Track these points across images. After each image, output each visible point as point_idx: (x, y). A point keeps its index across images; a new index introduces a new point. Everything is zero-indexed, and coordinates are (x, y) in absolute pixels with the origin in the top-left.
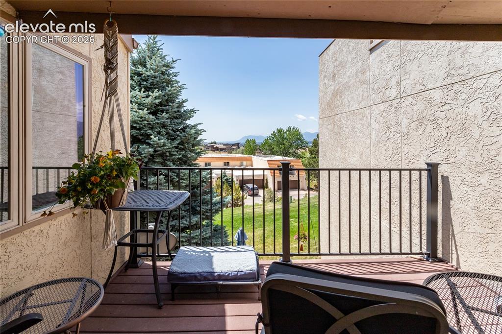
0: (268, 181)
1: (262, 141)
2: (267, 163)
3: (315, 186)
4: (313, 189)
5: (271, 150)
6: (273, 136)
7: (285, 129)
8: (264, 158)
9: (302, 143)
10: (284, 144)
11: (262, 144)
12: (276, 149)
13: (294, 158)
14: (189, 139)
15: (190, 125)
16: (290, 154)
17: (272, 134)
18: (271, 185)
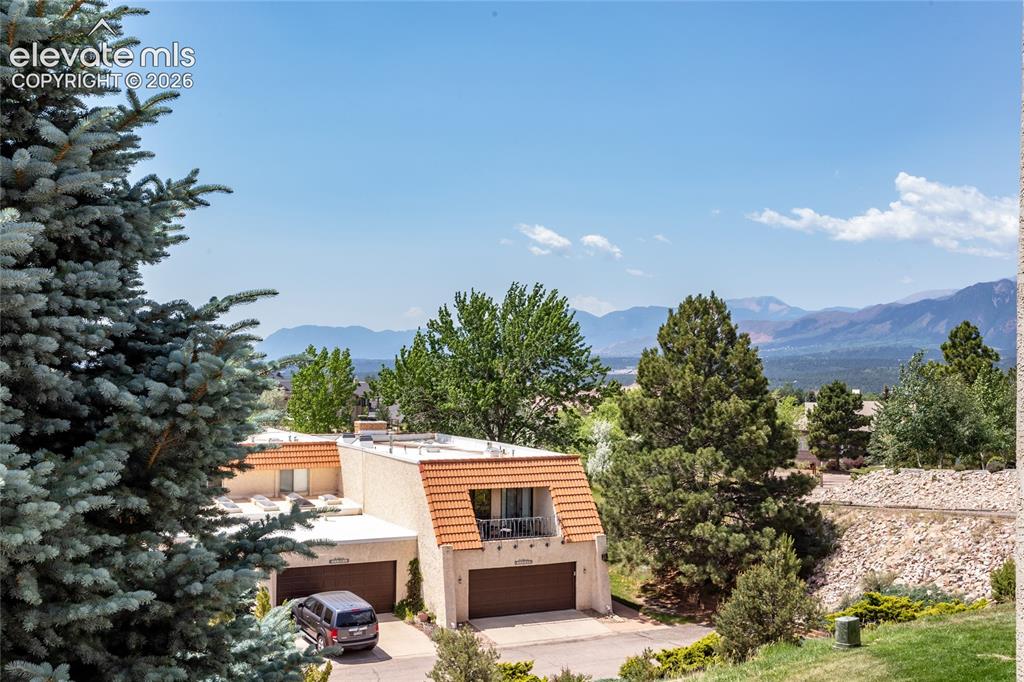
0: (425, 570)
1: (389, 355)
2: (419, 477)
3: (644, 589)
4: (637, 608)
5: (428, 407)
6: (438, 336)
7: (499, 300)
8: (398, 452)
9: (581, 368)
10: (492, 376)
11: (386, 374)
12: (457, 400)
13: (537, 445)
14: (193, 434)
15: (174, 306)
16: (520, 424)
17: (432, 324)
18: (436, 595)
